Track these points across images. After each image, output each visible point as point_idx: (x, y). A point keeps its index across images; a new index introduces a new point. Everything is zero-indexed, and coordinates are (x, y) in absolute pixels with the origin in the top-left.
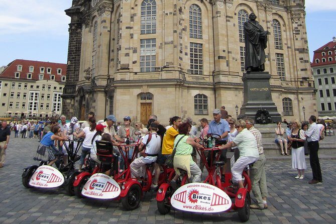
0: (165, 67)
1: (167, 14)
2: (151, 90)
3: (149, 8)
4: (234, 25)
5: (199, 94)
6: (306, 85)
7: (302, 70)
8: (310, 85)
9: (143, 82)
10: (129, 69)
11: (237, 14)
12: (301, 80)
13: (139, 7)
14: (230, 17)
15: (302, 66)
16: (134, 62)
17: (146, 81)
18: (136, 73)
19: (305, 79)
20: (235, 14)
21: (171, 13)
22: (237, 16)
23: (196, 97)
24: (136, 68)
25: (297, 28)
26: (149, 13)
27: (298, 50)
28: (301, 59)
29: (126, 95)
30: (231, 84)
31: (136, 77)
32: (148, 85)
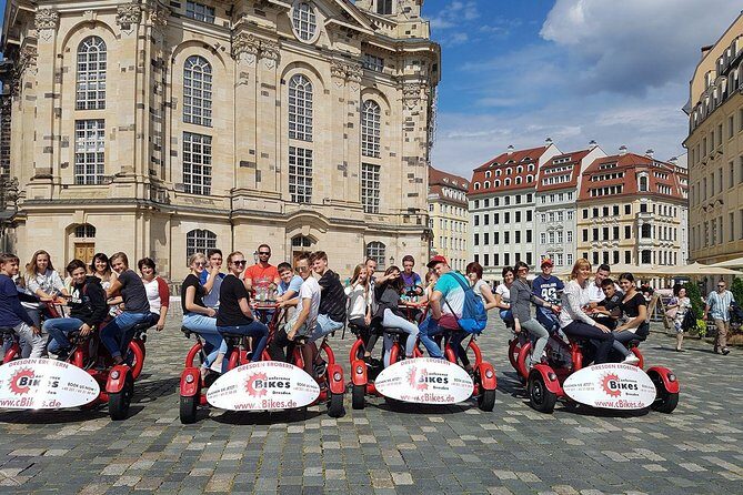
0: (118, 176)
1: (124, 70)
2: (92, 220)
3: (93, 57)
4: (278, 104)
5: (198, 230)
6: (413, 221)
7: (410, 195)
8: (419, 221)
9: (75, 204)
10: (51, 178)
11: (287, 83)
12: (407, 213)
13: (74, 53)
14: (268, 87)
15: (412, 188)
16: (64, 166)
17: (82, 202)
18: (66, 187)
19: (412, 210)
20: (283, 82)
21: (131, 68)
22: (286, 87)
23: (191, 234)
24: (68, 176)
25: (410, 119)
26: (92, 67)
27: (407, 159)
28: (411, 176)
29: (45, 227)
30: (262, 213)
31: (66, 194)
32: (86, 211)
